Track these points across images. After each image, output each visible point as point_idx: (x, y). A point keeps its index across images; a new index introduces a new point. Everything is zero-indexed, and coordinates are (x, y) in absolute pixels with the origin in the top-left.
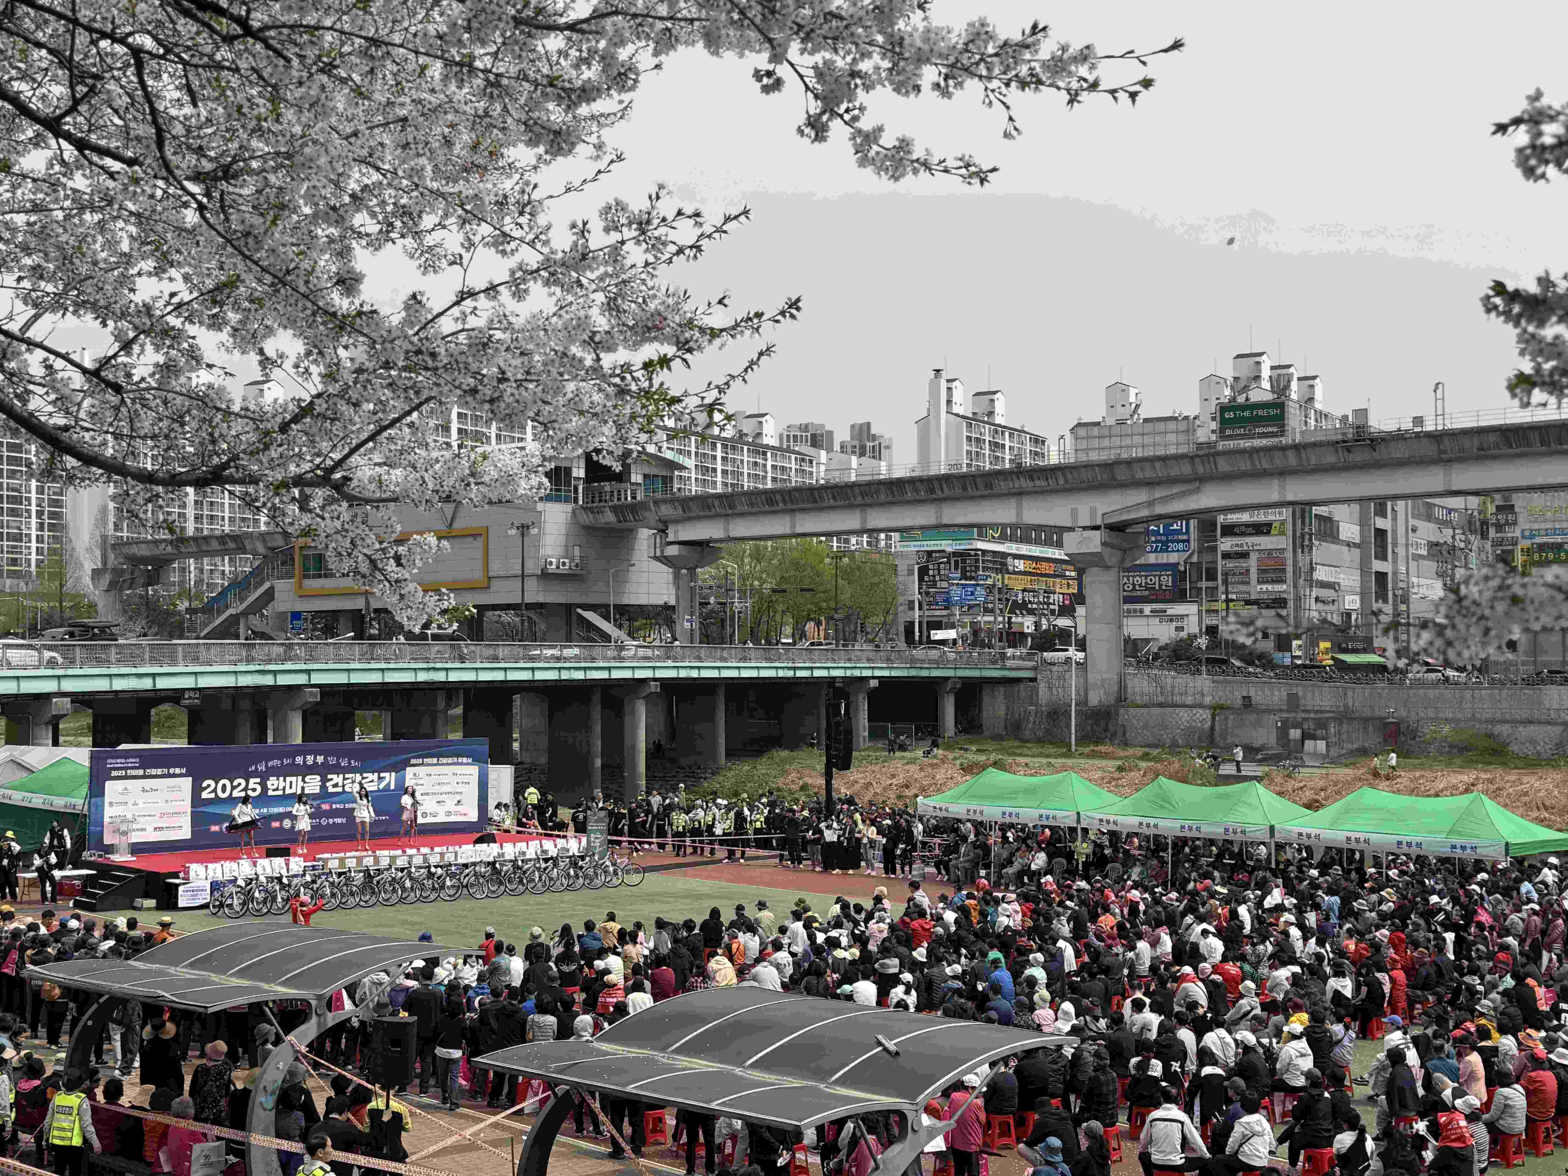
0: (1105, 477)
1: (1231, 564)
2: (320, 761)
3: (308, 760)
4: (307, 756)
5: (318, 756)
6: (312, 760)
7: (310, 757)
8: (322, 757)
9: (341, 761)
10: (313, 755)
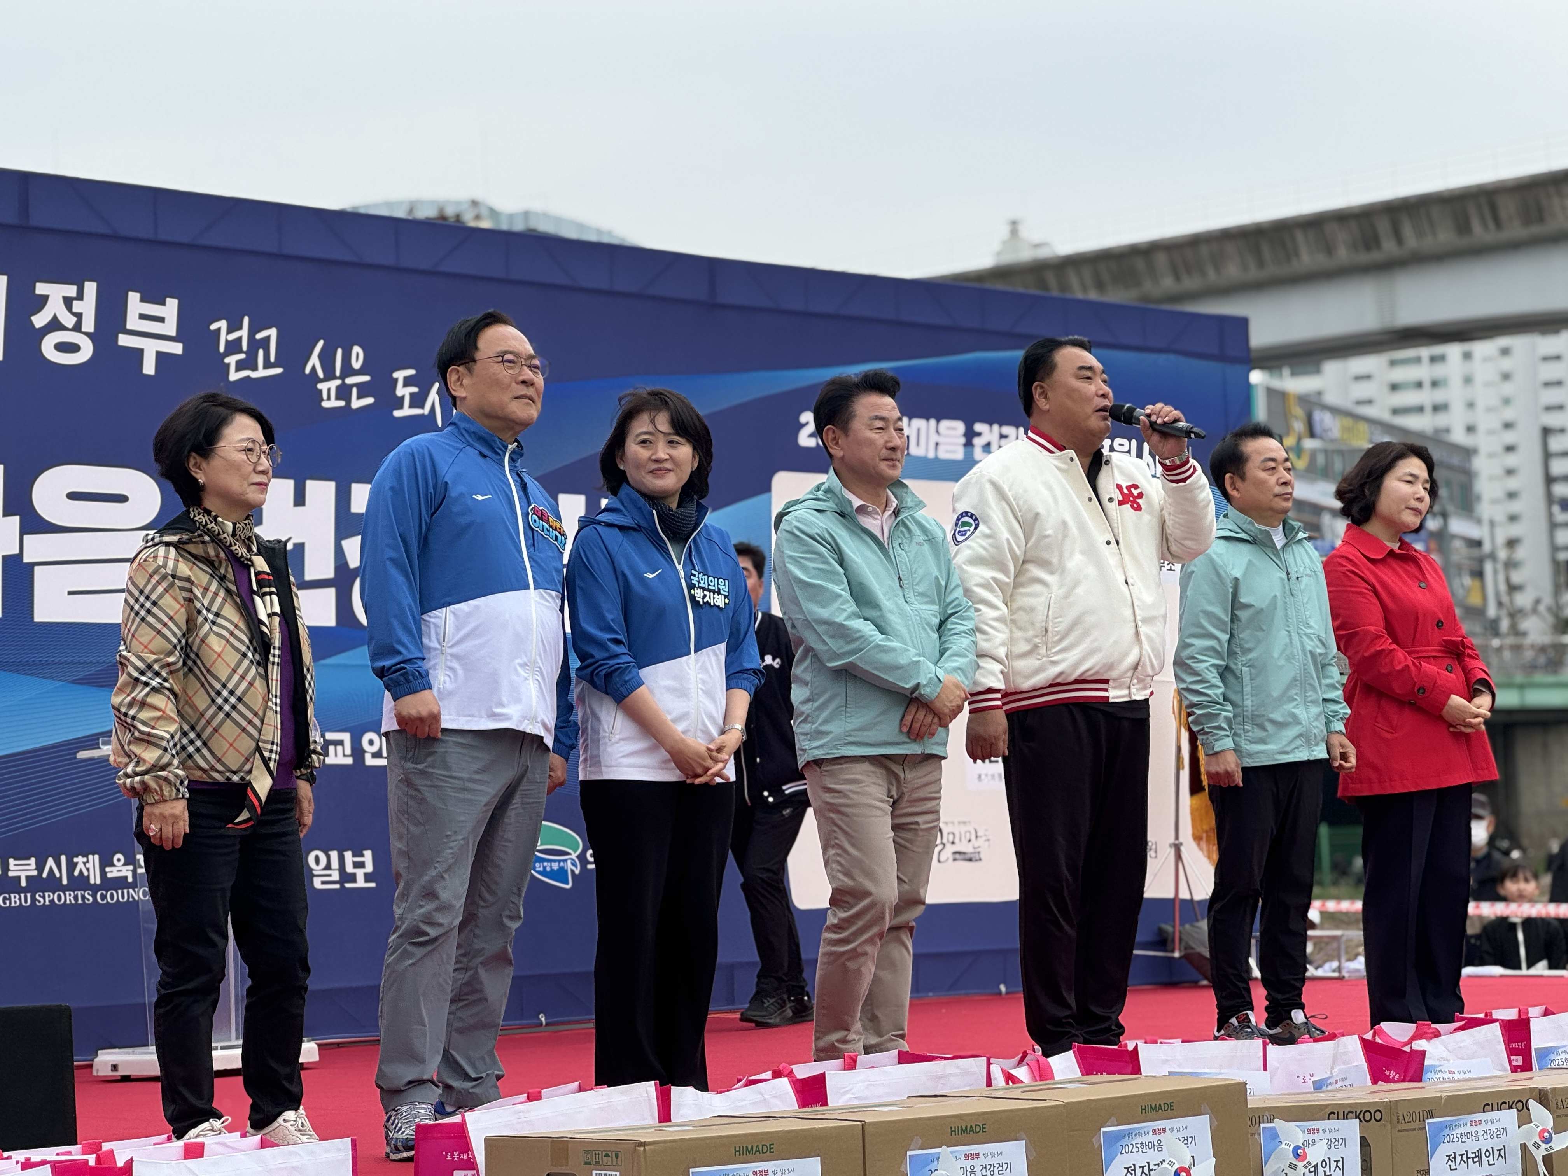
2: (151, 349)
3: (55, 325)
4: (41, 288)
5: (134, 298)
6: (89, 325)
7: (68, 302)
8: (171, 309)
9: (314, 361)
10: (91, 288)
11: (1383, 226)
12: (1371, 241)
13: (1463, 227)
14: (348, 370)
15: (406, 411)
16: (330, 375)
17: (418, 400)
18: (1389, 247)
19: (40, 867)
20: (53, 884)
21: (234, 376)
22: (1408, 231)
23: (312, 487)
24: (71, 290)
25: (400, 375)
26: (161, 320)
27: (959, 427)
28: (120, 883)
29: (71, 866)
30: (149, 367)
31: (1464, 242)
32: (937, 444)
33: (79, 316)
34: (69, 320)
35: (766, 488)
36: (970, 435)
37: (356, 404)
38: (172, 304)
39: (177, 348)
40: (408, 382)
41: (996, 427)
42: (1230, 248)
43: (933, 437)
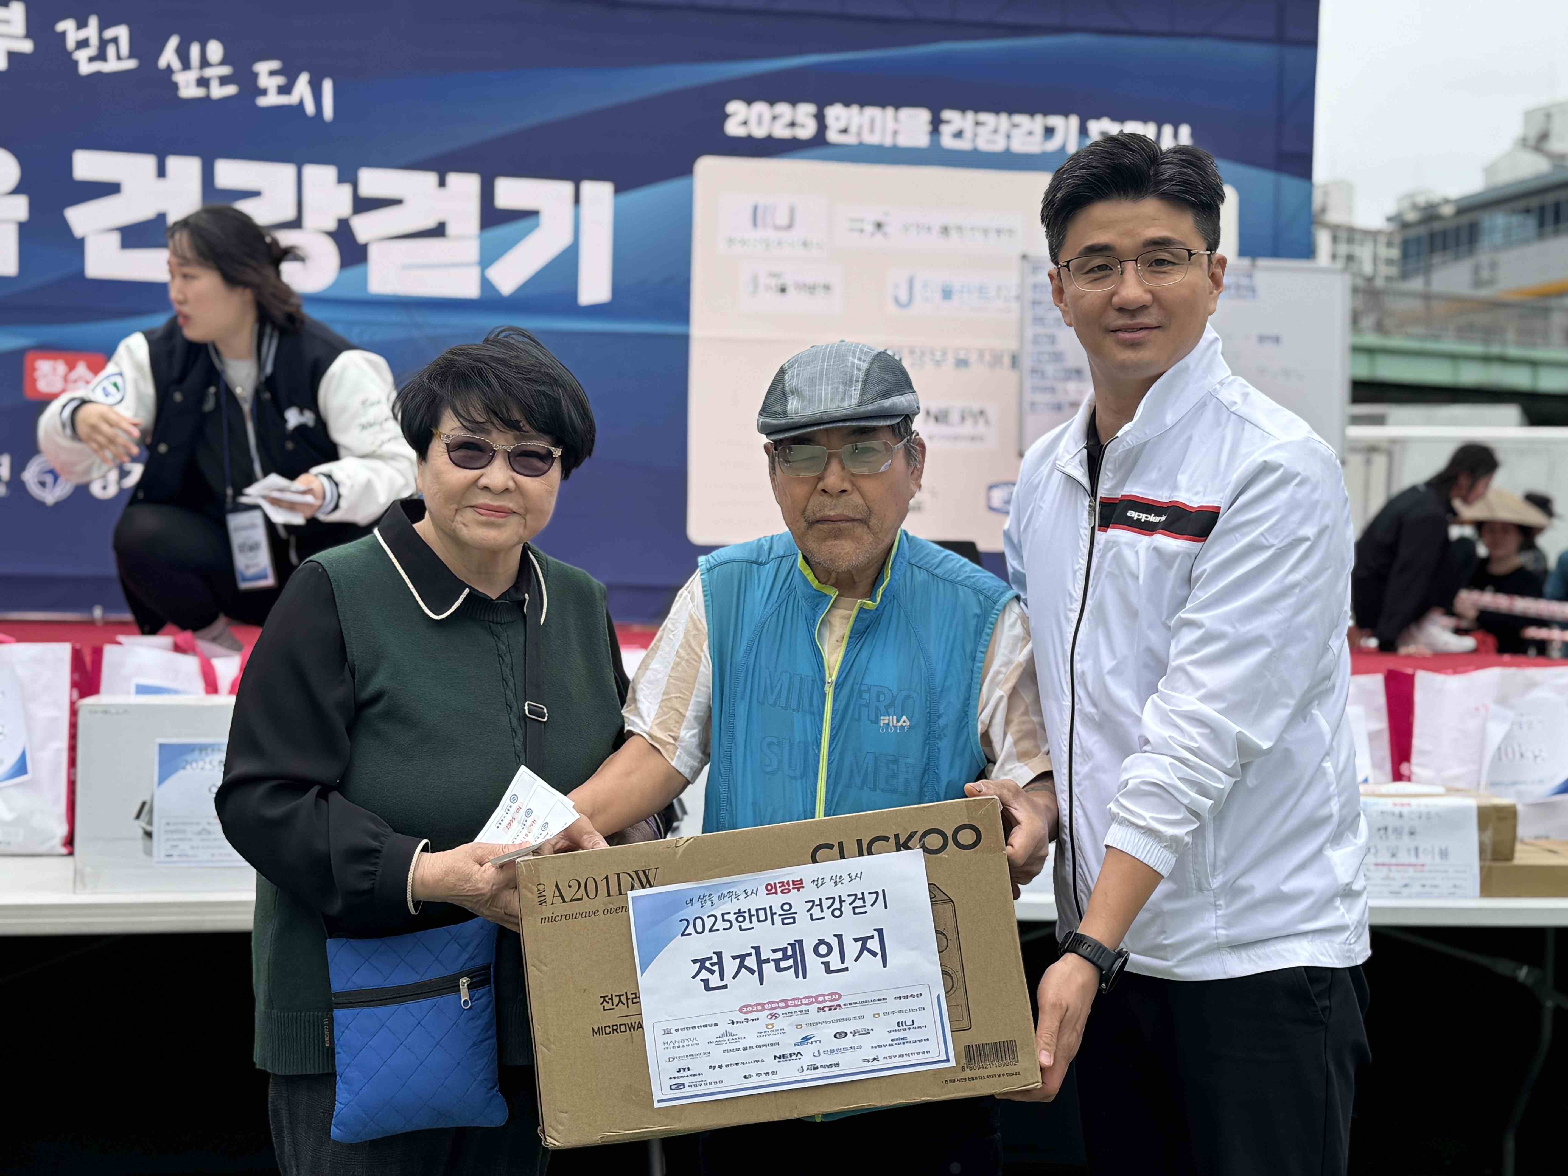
8: (16, 11)
9: (169, 55)
14: (205, 63)
15: (274, 100)
16: (187, 69)
17: (285, 90)
21: (84, 69)
23: (173, 163)
25: (263, 67)
27: (923, 116)
32: (895, 133)
36: (936, 123)
37: (218, 92)
38: (17, 7)
39: (25, 47)
40: (272, 73)
41: (970, 116)
43: (891, 125)
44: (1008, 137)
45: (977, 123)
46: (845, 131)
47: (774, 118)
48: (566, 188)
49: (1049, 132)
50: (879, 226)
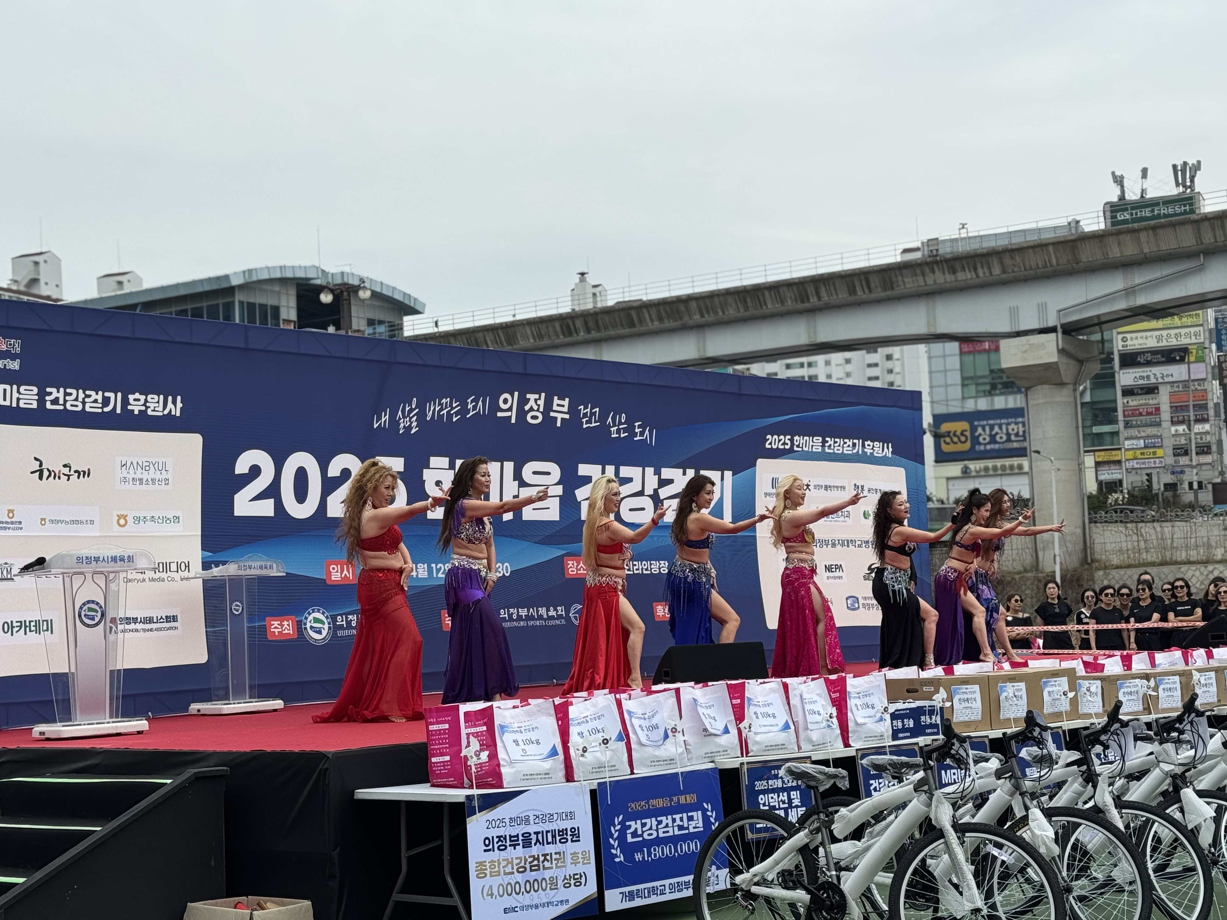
0: (1063, 261)
1: (1134, 402)
2: (559, 416)
3: (531, 409)
4: (528, 396)
5: (556, 398)
6: (541, 409)
7: (536, 400)
8: (566, 402)
9: (610, 419)
10: (543, 395)
11: (811, 290)
12: (804, 298)
13: (852, 291)
14: (620, 423)
15: (638, 438)
16: (614, 425)
17: (642, 433)
18: (814, 300)
19: (528, 612)
20: (531, 618)
21: (585, 426)
22: (823, 293)
23: (607, 467)
24: (537, 396)
25: (637, 424)
26: (563, 406)
27: (820, 439)
28: (552, 618)
29: (538, 611)
30: (559, 425)
31: (852, 299)
32: (812, 447)
33: (539, 405)
34: (535, 407)
35: (755, 465)
36: (824, 442)
37: (622, 436)
38: (567, 400)
39: (567, 416)
40: (639, 427)
41: (833, 438)
42: (730, 299)
43: (811, 443)
44: (843, 447)
45: (835, 442)
46: (798, 446)
47: (779, 441)
48: (720, 472)
49: (854, 445)
50: (808, 486)
